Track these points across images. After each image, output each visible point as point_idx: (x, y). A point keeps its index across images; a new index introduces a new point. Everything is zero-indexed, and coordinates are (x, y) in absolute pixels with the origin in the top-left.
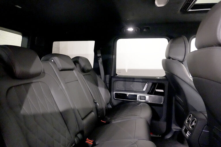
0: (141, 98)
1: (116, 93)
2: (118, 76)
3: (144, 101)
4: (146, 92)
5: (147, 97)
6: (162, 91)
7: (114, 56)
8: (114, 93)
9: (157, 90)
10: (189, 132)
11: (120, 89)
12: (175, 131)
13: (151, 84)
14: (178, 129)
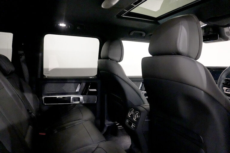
0: (75, 99)
1: (45, 98)
2: (46, 77)
3: (79, 102)
4: (80, 93)
5: (81, 98)
6: (95, 90)
7: (40, 54)
8: (43, 97)
9: (90, 90)
10: (133, 125)
11: (50, 93)
12: (108, 127)
13: (84, 84)
14: (110, 124)
